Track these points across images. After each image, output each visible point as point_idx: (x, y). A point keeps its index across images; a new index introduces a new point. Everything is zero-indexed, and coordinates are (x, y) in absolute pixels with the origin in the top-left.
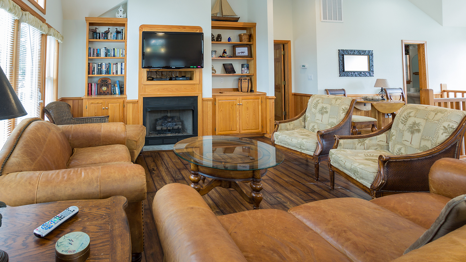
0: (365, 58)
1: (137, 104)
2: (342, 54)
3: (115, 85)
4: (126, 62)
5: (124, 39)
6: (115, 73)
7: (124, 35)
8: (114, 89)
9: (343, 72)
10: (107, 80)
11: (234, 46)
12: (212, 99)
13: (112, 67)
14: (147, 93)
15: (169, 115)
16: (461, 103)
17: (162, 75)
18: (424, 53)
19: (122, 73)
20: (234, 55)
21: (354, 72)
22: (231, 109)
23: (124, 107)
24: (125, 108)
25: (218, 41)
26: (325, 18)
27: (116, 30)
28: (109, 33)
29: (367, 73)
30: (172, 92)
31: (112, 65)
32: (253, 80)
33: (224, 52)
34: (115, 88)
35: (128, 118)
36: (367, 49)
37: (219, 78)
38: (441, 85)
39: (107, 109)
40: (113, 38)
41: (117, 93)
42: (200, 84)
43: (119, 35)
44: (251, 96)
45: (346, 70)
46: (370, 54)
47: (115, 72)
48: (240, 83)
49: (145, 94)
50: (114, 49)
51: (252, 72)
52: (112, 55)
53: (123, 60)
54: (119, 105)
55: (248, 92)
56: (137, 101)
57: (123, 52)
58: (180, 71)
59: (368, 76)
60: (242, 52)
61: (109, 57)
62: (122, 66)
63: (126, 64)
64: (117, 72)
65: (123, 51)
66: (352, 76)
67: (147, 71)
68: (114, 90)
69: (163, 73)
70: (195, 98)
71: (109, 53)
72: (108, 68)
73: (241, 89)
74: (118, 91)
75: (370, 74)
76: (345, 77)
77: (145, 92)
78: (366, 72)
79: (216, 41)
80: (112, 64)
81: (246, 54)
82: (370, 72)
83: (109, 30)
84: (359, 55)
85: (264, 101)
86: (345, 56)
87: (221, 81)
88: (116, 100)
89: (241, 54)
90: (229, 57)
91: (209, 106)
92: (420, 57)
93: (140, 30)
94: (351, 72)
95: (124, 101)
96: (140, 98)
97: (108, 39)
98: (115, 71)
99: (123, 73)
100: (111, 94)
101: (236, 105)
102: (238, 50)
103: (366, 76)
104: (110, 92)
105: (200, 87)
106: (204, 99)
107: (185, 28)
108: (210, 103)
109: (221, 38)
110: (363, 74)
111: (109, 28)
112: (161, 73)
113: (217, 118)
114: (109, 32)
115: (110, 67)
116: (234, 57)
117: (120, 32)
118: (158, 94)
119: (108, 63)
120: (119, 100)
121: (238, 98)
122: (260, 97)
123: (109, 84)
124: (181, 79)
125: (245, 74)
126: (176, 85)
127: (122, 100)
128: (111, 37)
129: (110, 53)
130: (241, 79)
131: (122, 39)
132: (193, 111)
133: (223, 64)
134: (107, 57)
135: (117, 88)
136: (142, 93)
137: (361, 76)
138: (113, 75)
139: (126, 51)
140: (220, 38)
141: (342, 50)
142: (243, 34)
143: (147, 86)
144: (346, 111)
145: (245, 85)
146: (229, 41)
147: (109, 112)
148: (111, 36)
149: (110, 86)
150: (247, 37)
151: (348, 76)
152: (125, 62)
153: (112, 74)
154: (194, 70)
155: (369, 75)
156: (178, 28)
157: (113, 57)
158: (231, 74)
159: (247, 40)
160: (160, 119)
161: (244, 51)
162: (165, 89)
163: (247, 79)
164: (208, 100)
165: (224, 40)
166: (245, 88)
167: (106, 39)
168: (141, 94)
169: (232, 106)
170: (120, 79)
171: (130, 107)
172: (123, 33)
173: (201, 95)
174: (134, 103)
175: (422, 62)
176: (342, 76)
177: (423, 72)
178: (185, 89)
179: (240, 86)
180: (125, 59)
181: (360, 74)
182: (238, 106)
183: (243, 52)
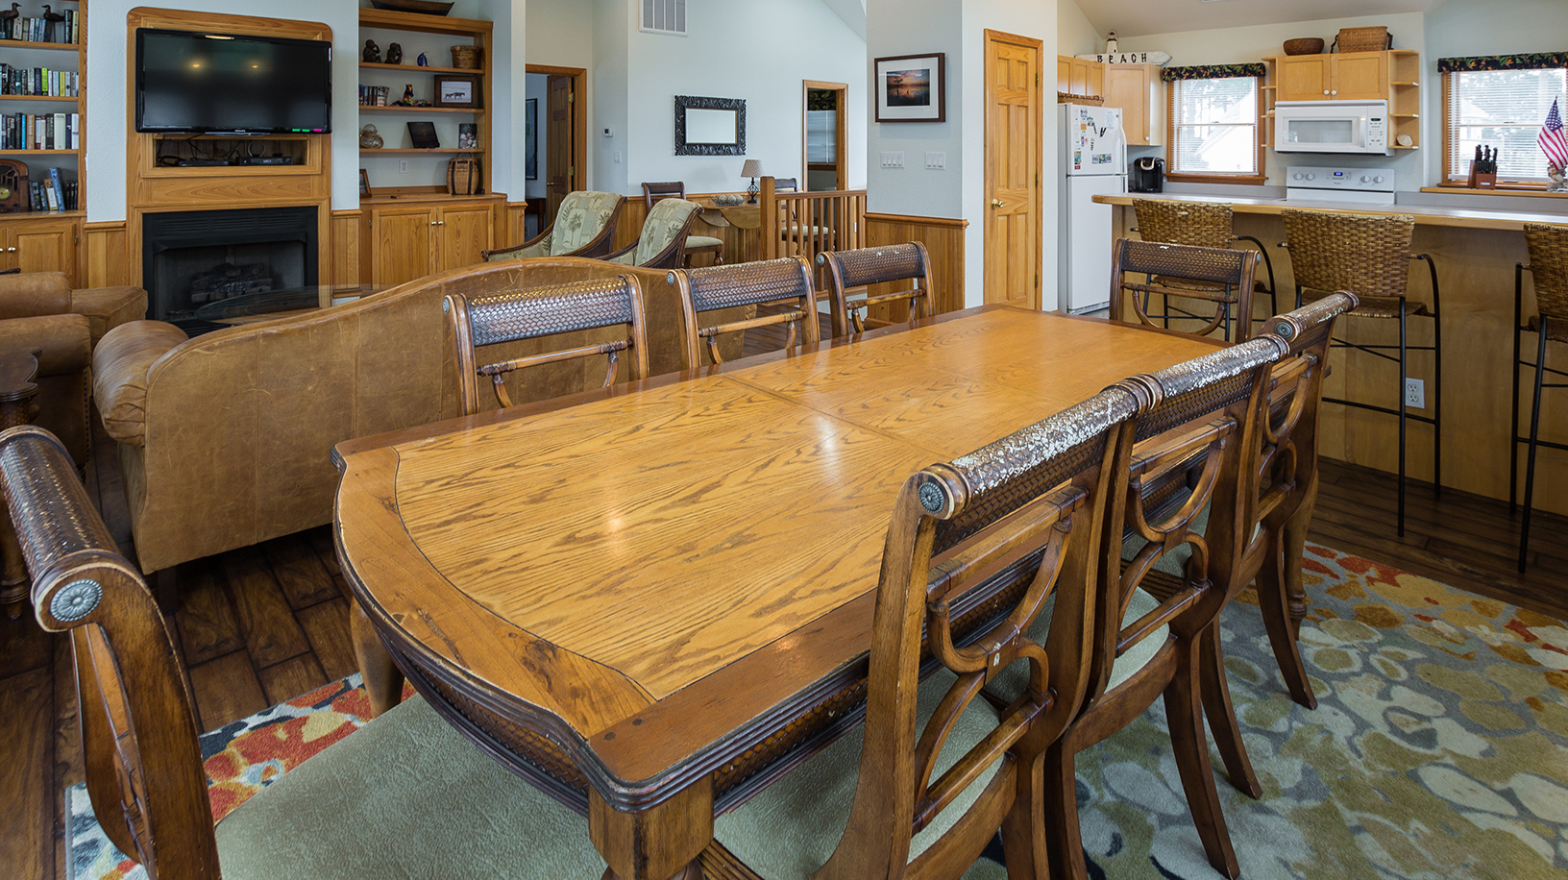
0: (731, 116)
1: (123, 233)
2: (682, 105)
3: (46, 181)
4: (85, 110)
5: (77, 42)
6: (43, 145)
7: (74, 28)
8: (39, 194)
9: (683, 147)
10: (11, 168)
11: (439, 78)
12: (360, 212)
13: (30, 127)
14: (155, 202)
15: (230, 260)
16: (832, 200)
17: (216, 150)
18: (843, 108)
19: (69, 144)
20: (436, 101)
21: (707, 145)
22: (414, 236)
23: (76, 243)
24: (81, 249)
25: (391, 63)
26: (648, 23)
27: (44, 10)
28: (16, 20)
29: (733, 147)
30: (239, 197)
31: (30, 122)
32: (485, 164)
33: (408, 93)
34: (46, 192)
35: (90, 274)
36: (733, 97)
37: (396, 160)
39: (11, 251)
40: (32, 34)
41: (51, 206)
42: (325, 174)
43: (60, 30)
44: (473, 202)
45: (688, 141)
46: (738, 107)
47: (42, 139)
48: (450, 173)
49: (150, 203)
50: (38, 71)
51: (482, 145)
52: (31, 88)
53: (75, 105)
54: (60, 240)
55: (469, 193)
56: (122, 224)
57: (72, 80)
58: (274, 141)
59: (734, 154)
60: (457, 94)
61: (19, 96)
62: (68, 121)
63: (83, 120)
64: (50, 142)
65: (74, 79)
66: (701, 153)
67: (157, 140)
68: (40, 198)
69: (220, 146)
70: (311, 212)
71: (17, 84)
72: (15, 128)
73: (453, 187)
74: (54, 198)
75: (737, 150)
76: (688, 156)
77: (150, 198)
78: (731, 145)
79: (386, 62)
80: (31, 118)
81: (467, 97)
82: (739, 146)
83: (14, 9)
84: (717, 108)
85: (501, 213)
86: (687, 110)
87: (402, 166)
88: (47, 225)
89: (453, 99)
90: (420, 106)
91: (350, 230)
92: (838, 115)
93: (129, 22)
94: (700, 145)
95: (75, 229)
96: (133, 215)
97: (11, 38)
98: (44, 138)
99: (75, 145)
100: (30, 209)
101: (427, 225)
102: (449, 88)
103: (729, 153)
104: (24, 203)
105: (325, 181)
106: (335, 213)
107: (279, 25)
108: (354, 225)
109: (400, 55)
110: (723, 149)
111: (17, 5)
112: (211, 147)
113: (376, 260)
114: (17, 16)
115: (23, 126)
116: (435, 106)
117: (62, 19)
118: (194, 202)
119: (13, 114)
120: (57, 224)
121: (433, 209)
122: (491, 205)
123: (22, 178)
124: (266, 161)
125: (465, 149)
126: (252, 179)
127: (68, 226)
128: (23, 31)
129: (20, 81)
130: (454, 163)
131: (70, 42)
132: (305, 245)
133: (409, 124)
134: (8, 93)
135: (51, 192)
136: (140, 203)
137: (718, 154)
138: (36, 152)
139: (84, 79)
140: (398, 54)
141: (682, 97)
142: (458, 48)
143: (155, 183)
144: (606, 219)
145: (462, 177)
146: (420, 65)
147: (21, 260)
148: (26, 29)
149: (22, 185)
150: (470, 56)
151: (693, 153)
152: (82, 113)
153: (30, 146)
154: (305, 138)
155: (735, 152)
156: (258, 24)
157: (34, 94)
158: (426, 150)
159: (470, 63)
160: (205, 274)
161: (465, 89)
162: (216, 190)
163: (466, 162)
164: (348, 215)
165: (409, 60)
166: (463, 184)
167: (6, 38)
168: (135, 204)
169: (417, 228)
170: (63, 164)
171: (98, 246)
172: (71, 20)
173: (326, 202)
174: (110, 229)
175: (841, 125)
176: (680, 155)
177: (841, 146)
178: (279, 187)
179: (450, 180)
180: (80, 103)
181: (719, 149)
182: (432, 229)
183: (460, 94)
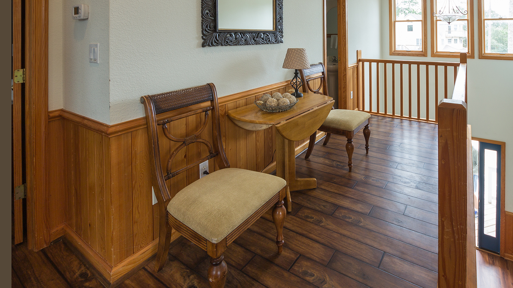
18: (344, 4)
21: (243, 32)
29: (271, 34)
38: (357, 51)
59: (273, 43)
66: (237, 43)
75: (276, 37)
78: (269, 32)
82: (276, 33)
92: (340, 10)
103: (268, 42)
110: (263, 39)
137: (257, 43)
151: (227, 43)
155: (274, 40)
175: (342, 17)
176: (209, 45)
177: (342, 33)
181: (256, 37)
